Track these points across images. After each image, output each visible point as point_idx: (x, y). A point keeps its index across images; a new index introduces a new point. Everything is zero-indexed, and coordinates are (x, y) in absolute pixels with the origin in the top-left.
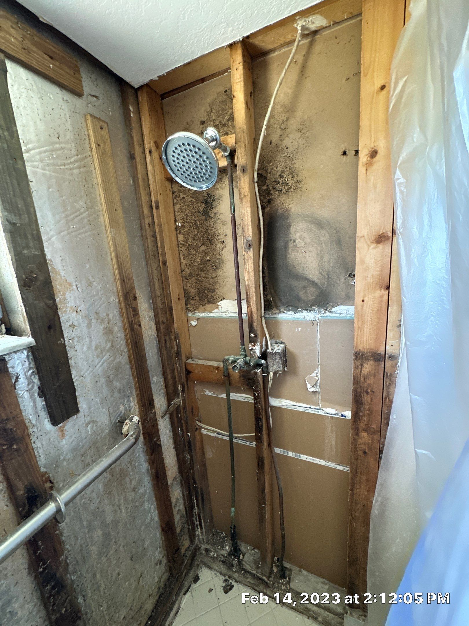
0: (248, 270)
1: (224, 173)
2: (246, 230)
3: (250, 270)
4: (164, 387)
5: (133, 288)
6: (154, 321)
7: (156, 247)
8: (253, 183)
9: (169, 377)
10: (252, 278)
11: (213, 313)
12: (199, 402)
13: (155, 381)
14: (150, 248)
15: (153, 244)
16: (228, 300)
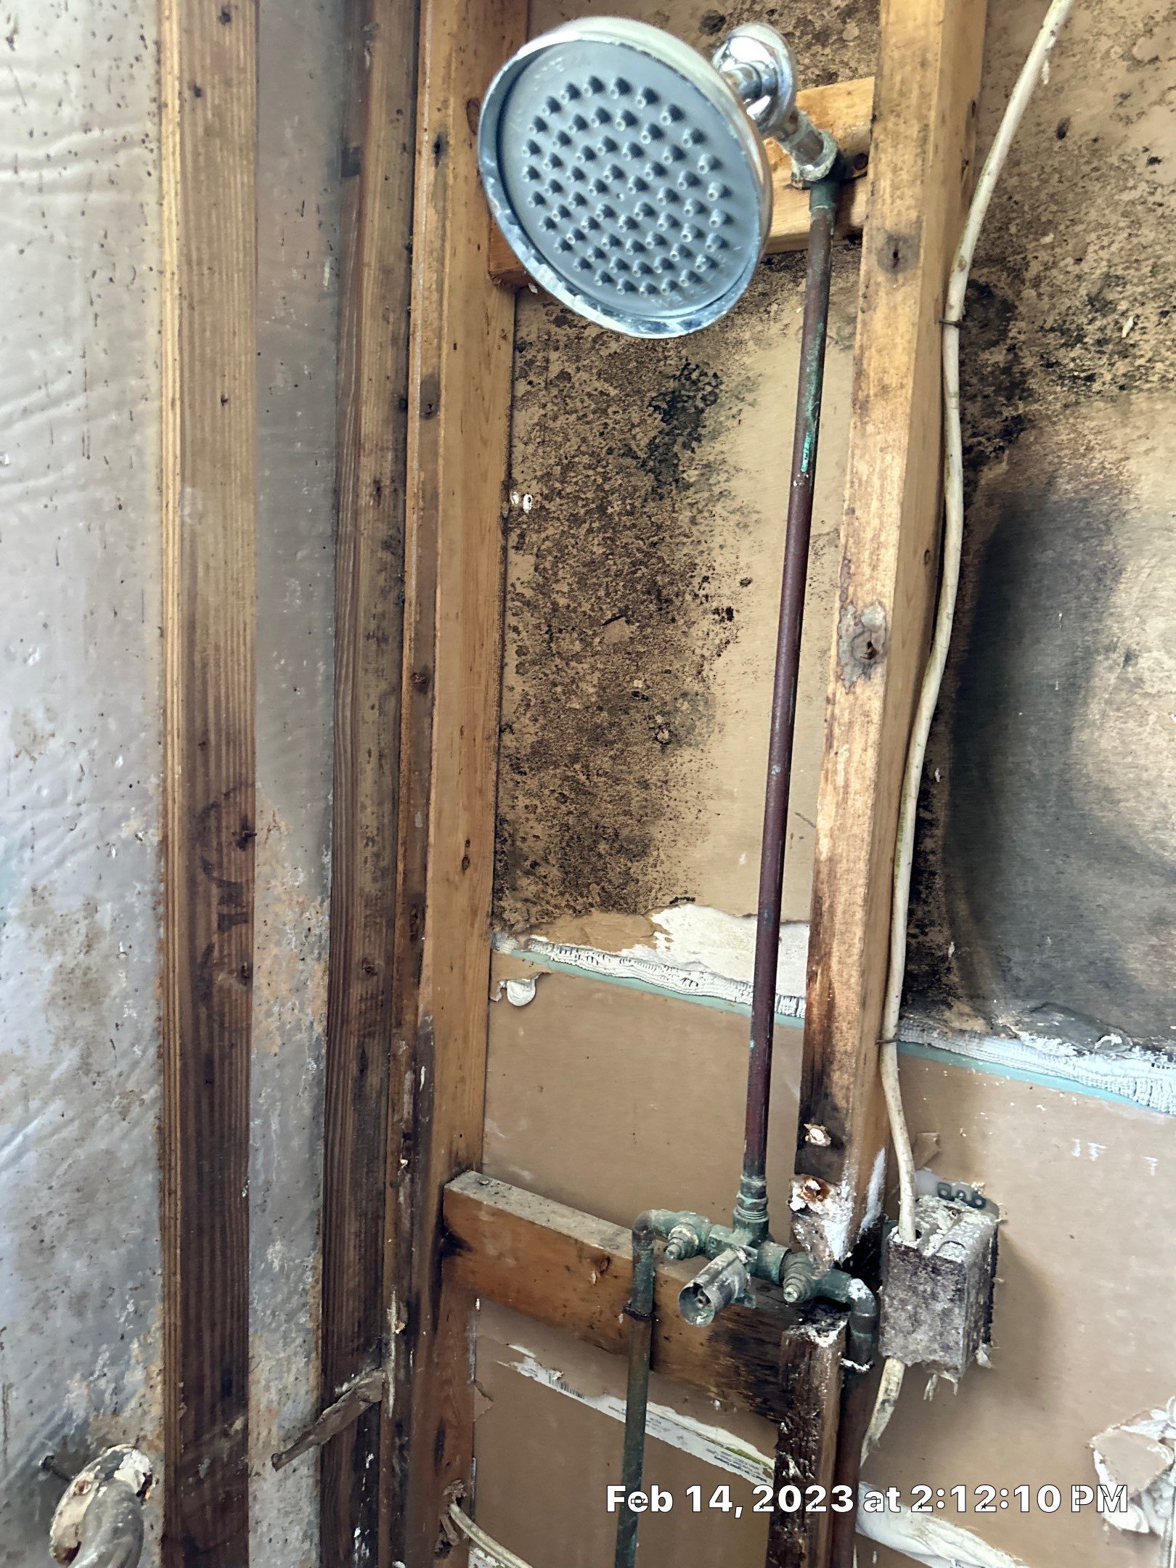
0: (840, 781)
1: (787, 267)
2: (866, 570)
3: (855, 785)
4: (314, 1299)
5: (244, 784)
6: (326, 956)
7: (393, 596)
8: (938, 327)
9: (351, 1255)
10: (862, 828)
11: (623, 959)
12: (481, 1406)
13: (276, 1265)
14: (363, 602)
15: (381, 580)
16: (709, 913)
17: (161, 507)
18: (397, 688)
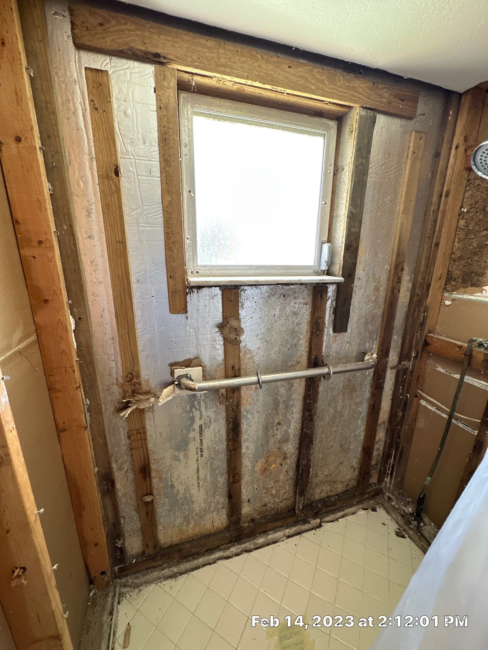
6: (410, 292)
7: (433, 230)
11: (474, 296)
12: (427, 375)
13: (395, 339)
14: (427, 231)
15: (431, 227)
17: (398, 219)
18: (431, 246)
